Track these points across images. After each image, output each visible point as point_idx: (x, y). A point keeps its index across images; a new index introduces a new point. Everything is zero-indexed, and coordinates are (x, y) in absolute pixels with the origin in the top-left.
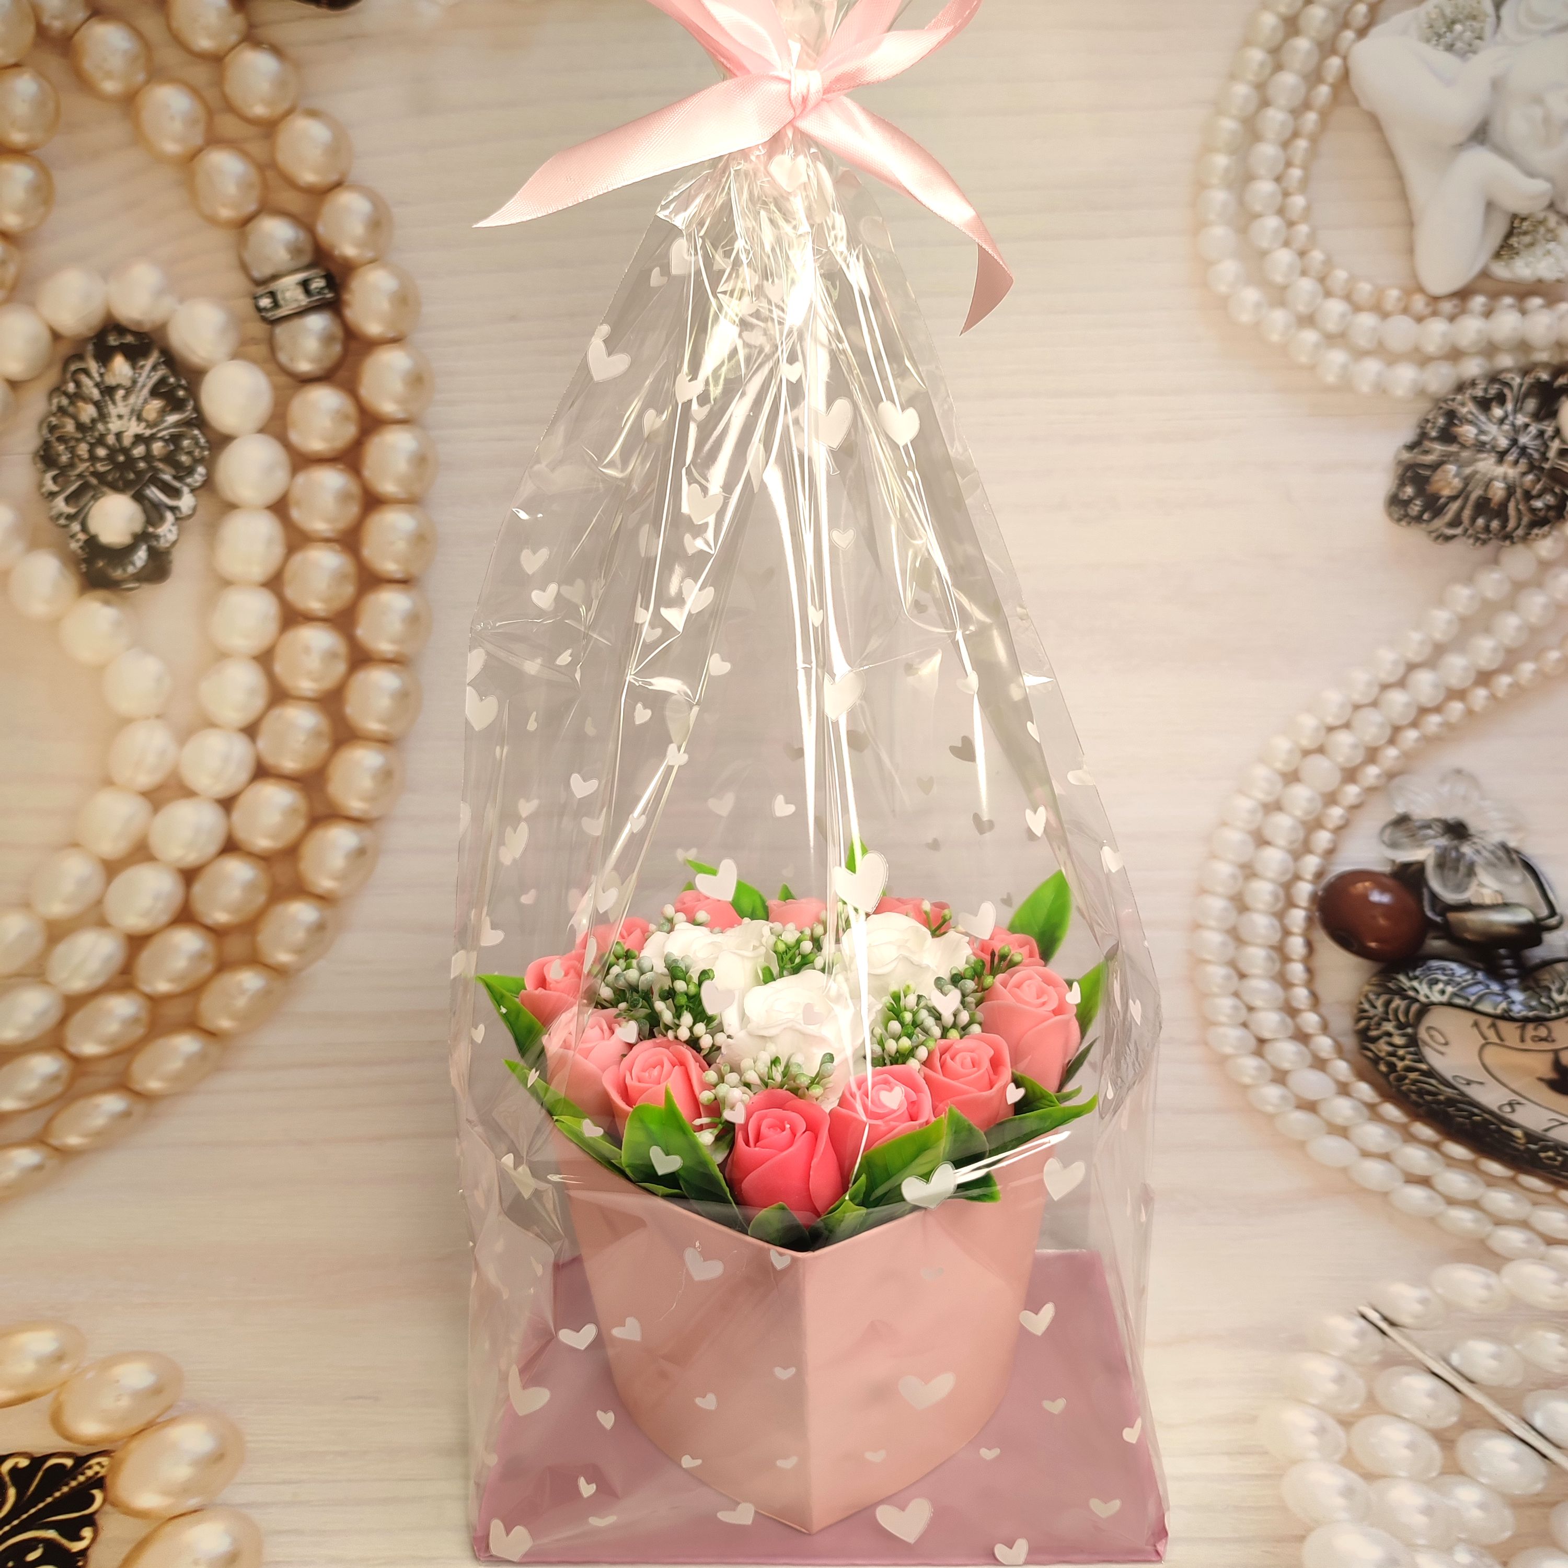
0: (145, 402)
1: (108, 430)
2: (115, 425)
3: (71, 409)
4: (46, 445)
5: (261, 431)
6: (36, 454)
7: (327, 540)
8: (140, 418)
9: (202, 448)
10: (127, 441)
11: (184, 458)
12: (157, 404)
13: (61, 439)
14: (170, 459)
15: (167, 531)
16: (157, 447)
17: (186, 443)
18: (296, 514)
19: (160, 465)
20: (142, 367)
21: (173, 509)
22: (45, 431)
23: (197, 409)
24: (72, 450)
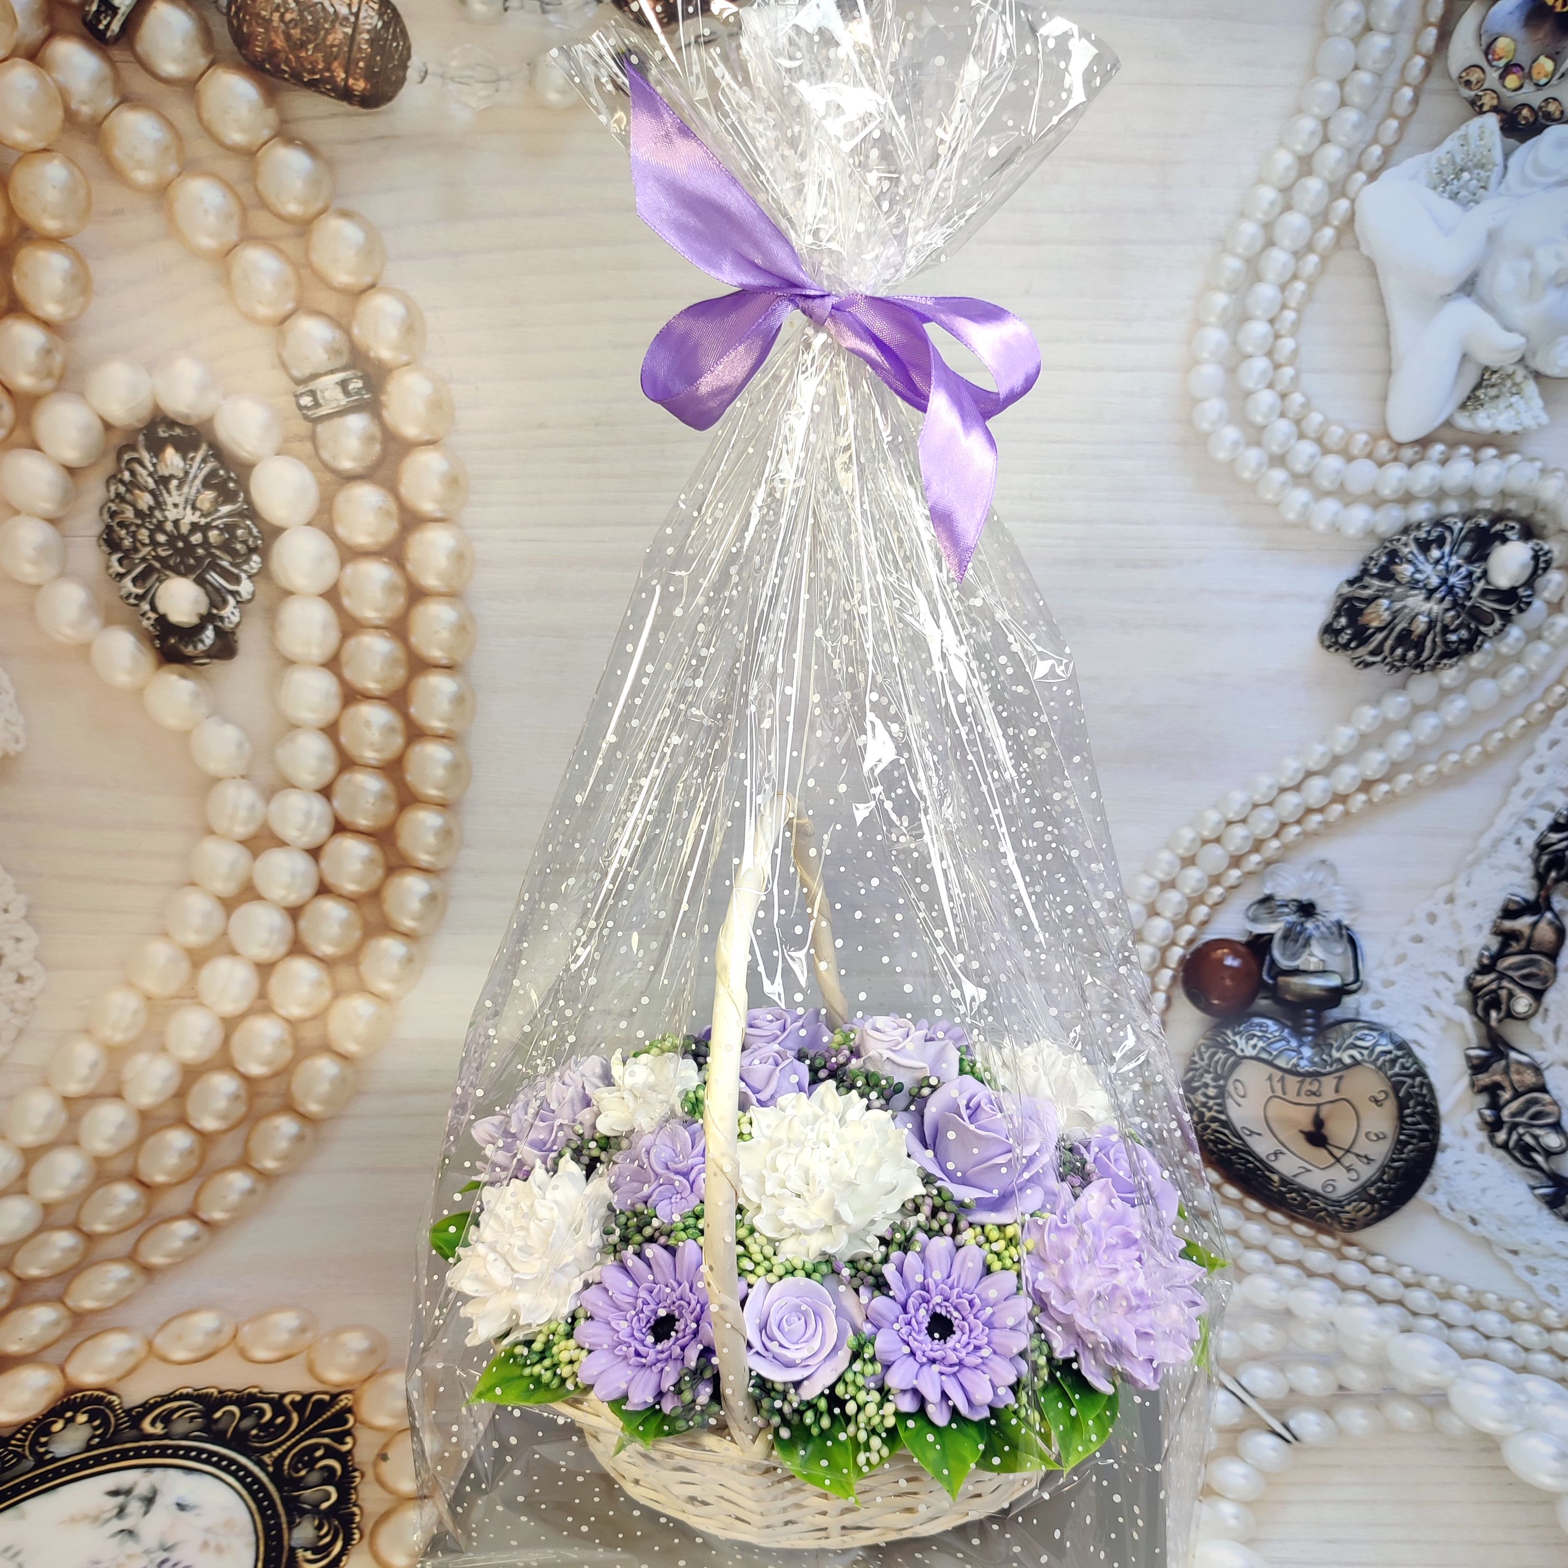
0: (198, 492)
1: (165, 517)
2: (172, 514)
3: (128, 496)
4: (109, 528)
5: (309, 524)
6: (100, 537)
7: (377, 627)
8: (194, 508)
9: (256, 538)
10: (185, 529)
11: (239, 546)
12: (209, 495)
13: (122, 525)
14: (227, 547)
15: (230, 613)
16: (213, 535)
17: (240, 532)
18: (346, 602)
19: (218, 553)
20: (193, 459)
21: (234, 594)
22: (106, 516)
23: (248, 500)
24: (134, 535)
